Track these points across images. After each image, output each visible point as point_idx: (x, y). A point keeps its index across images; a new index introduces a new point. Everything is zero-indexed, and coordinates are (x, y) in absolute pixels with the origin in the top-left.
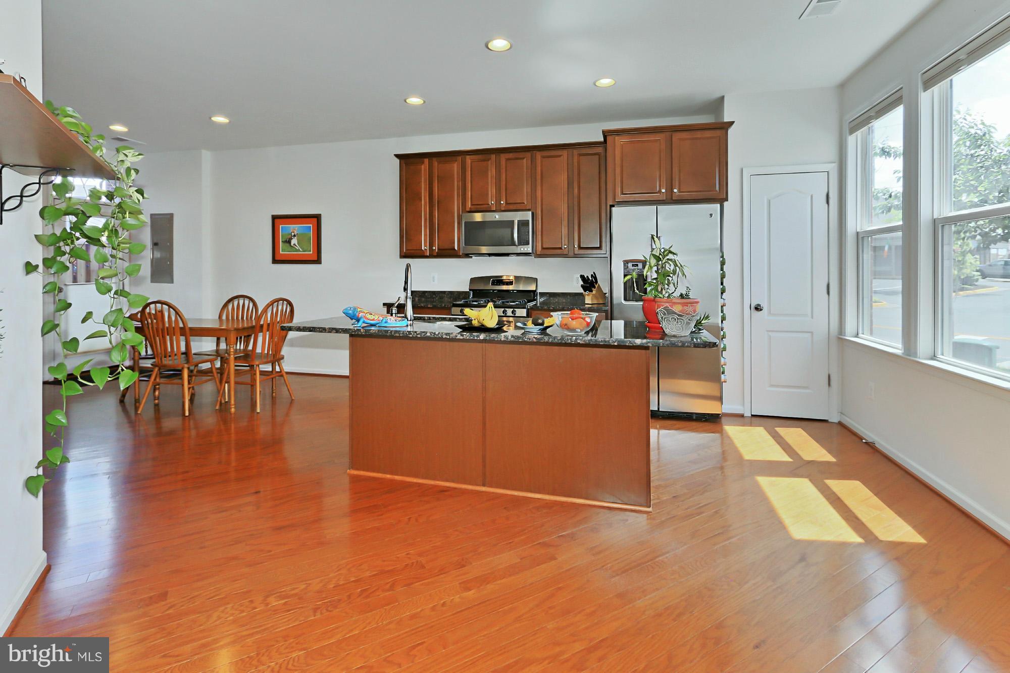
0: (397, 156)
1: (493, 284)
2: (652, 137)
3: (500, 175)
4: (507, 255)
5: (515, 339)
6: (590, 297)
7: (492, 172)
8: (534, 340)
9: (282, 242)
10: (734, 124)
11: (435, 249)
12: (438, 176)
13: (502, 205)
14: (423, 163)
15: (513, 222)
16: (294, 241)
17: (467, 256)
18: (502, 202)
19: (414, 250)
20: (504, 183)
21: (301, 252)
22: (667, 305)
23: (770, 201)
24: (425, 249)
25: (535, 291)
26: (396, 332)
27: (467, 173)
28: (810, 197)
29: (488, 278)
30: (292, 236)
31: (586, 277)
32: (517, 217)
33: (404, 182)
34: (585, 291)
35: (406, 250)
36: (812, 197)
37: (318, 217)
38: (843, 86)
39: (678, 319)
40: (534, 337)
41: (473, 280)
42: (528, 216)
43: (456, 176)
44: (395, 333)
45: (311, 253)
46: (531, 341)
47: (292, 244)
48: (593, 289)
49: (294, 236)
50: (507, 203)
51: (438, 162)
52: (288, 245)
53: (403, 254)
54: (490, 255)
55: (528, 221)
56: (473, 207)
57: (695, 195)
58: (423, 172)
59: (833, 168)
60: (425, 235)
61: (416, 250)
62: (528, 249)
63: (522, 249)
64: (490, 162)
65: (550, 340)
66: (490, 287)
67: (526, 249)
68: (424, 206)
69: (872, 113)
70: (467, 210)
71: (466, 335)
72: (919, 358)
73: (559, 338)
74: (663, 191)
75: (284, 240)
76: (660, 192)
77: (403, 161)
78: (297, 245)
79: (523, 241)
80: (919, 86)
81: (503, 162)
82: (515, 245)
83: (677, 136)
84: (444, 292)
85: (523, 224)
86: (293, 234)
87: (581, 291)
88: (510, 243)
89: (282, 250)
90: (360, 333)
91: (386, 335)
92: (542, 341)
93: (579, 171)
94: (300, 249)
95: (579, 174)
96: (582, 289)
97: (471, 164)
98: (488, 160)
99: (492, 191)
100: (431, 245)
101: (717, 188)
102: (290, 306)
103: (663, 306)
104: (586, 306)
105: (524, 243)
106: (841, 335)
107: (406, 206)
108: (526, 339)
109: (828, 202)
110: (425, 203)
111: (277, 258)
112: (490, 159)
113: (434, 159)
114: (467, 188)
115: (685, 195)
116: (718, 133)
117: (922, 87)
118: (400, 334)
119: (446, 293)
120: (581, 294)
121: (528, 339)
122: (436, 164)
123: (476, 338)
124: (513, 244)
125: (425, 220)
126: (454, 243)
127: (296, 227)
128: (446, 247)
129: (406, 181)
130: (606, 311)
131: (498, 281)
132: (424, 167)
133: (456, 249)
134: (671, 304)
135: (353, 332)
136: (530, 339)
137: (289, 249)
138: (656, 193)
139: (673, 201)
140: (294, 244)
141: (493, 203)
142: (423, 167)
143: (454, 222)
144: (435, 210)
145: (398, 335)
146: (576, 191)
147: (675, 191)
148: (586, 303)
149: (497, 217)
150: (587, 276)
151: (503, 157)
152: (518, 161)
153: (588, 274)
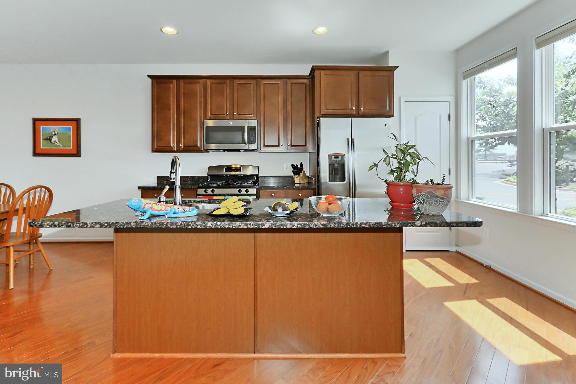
0: (149, 76)
1: (226, 170)
2: (346, 73)
3: (233, 94)
4: (238, 150)
5: (302, 226)
6: (298, 179)
7: (228, 91)
8: (321, 226)
9: (43, 139)
10: (398, 68)
11: (182, 146)
12: (184, 93)
13: (234, 115)
14: (172, 83)
15: (244, 127)
16: (55, 139)
17: (207, 151)
18: (235, 113)
19: (164, 146)
20: (236, 100)
21: (61, 147)
22: (431, 190)
23: (416, 118)
24: (173, 146)
25: (258, 175)
26: (172, 223)
27: (207, 92)
28: (439, 116)
29: (223, 166)
30: (52, 135)
31: (295, 165)
32: (246, 124)
33: (156, 96)
34: (295, 175)
35: (158, 146)
36: (440, 116)
37: (77, 121)
38: (458, 51)
39: (440, 201)
40: (321, 224)
41: (210, 168)
42: (254, 123)
43: (198, 94)
44: (171, 225)
45: (71, 148)
46: (317, 227)
47: (53, 141)
48: (301, 173)
49: (55, 135)
50: (238, 114)
51: (183, 83)
52: (49, 141)
53: (154, 150)
54: (225, 150)
55: (255, 126)
56: (212, 116)
57: (373, 112)
58: (171, 90)
59: (452, 99)
60: (173, 136)
61: (166, 146)
62: (254, 146)
63: (250, 146)
64: (225, 85)
65: (336, 226)
66: (224, 173)
67: (253, 146)
68: (173, 115)
69: (486, 65)
70: (207, 118)
71: (250, 224)
72: (534, 215)
73: (344, 224)
74: (354, 108)
75: (44, 138)
76: (351, 109)
77: (154, 80)
78: (57, 142)
79: (251, 141)
80: (534, 46)
81: (236, 86)
82: (245, 144)
83: (361, 74)
84: (188, 177)
85: (252, 129)
86: (53, 133)
87: (292, 174)
88: (241, 142)
89: (43, 146)
90: (129, 226)
91: (161, 228)
92: (328, 227)
93: (291, 94)
94: (61, 145)
95: (291, 96)
96: (292, 173)
97: (211, 86)
98: (224, 83)
99: (227, 105)
100: (178, 142)
101: (388, 109)
102: (48, 191)
103: (425, 190)
104: (296, 185)
105: (251, 142)
106: (458, 199)
107: (157, 114)
108: (312, 226)
109: (449, 120)
110: (173, 113)
111: (37, 152)
112: (226, 83)
113: (181, 81)
114: (207, 102)
115: (368, 111)
116: (388, 73)
117: (535, 46)
118: (177, 226)
119: (189, 178)
120: (292, 177)
121: (314, 225)
122: (182, 84)
123: (260, 227)
124: (244, 142)
125: (174, 124)
126: (197, 142)
127: (56, 128)
128: (190, 144)
129: (157, 96)
130: (314, 189)
131: (229, 168)
132: (173, 85)
133: (199, 146)
134: (434, 189)
135: (121, 225)
136: (316, 225)
137: (50, 144)
138: (349, 110)
139: (359, 116)
140: (55, 141)
141: (228, 113)
142: (171, 85)
143: (197, 126)
144: (182, 117)
145: (175, 227)
146: (289, 107)
147: (362, 109)
148: (295, 183)
149: (231, 123)
150: (297, 165)
151: (237, 81)
152: (246, 85)
153: (297, 163)
